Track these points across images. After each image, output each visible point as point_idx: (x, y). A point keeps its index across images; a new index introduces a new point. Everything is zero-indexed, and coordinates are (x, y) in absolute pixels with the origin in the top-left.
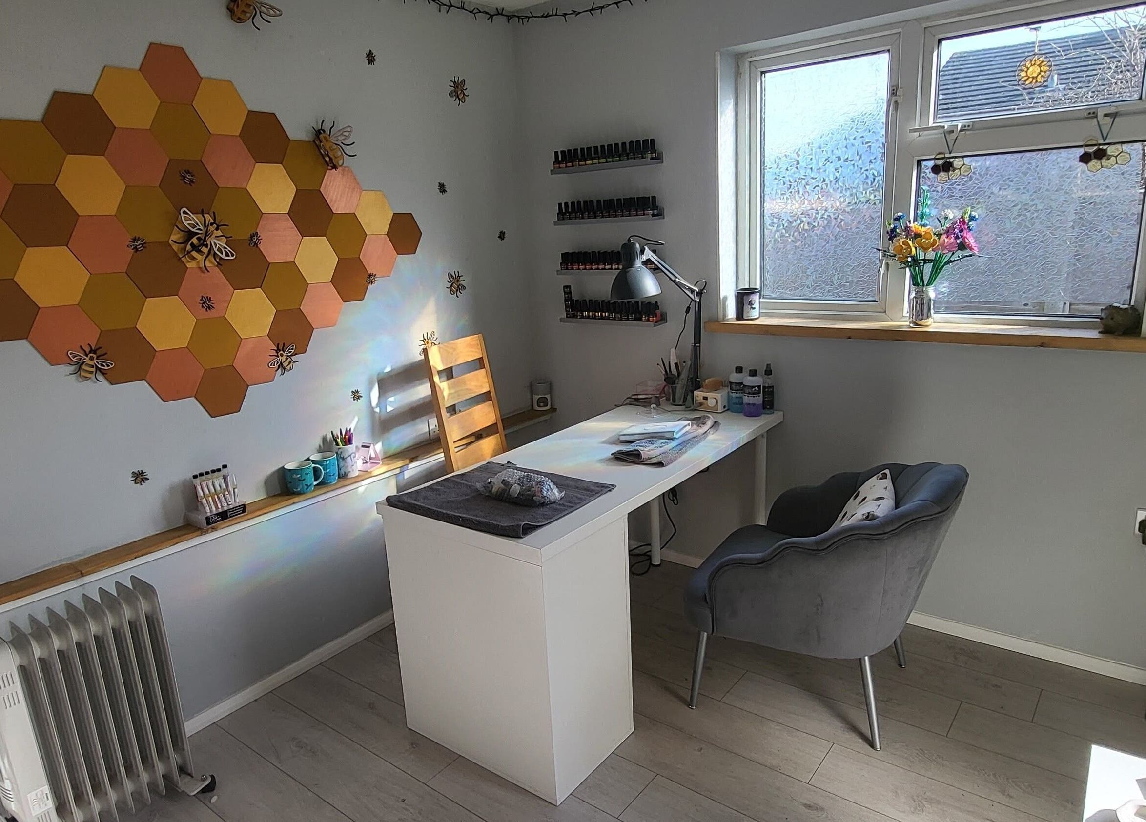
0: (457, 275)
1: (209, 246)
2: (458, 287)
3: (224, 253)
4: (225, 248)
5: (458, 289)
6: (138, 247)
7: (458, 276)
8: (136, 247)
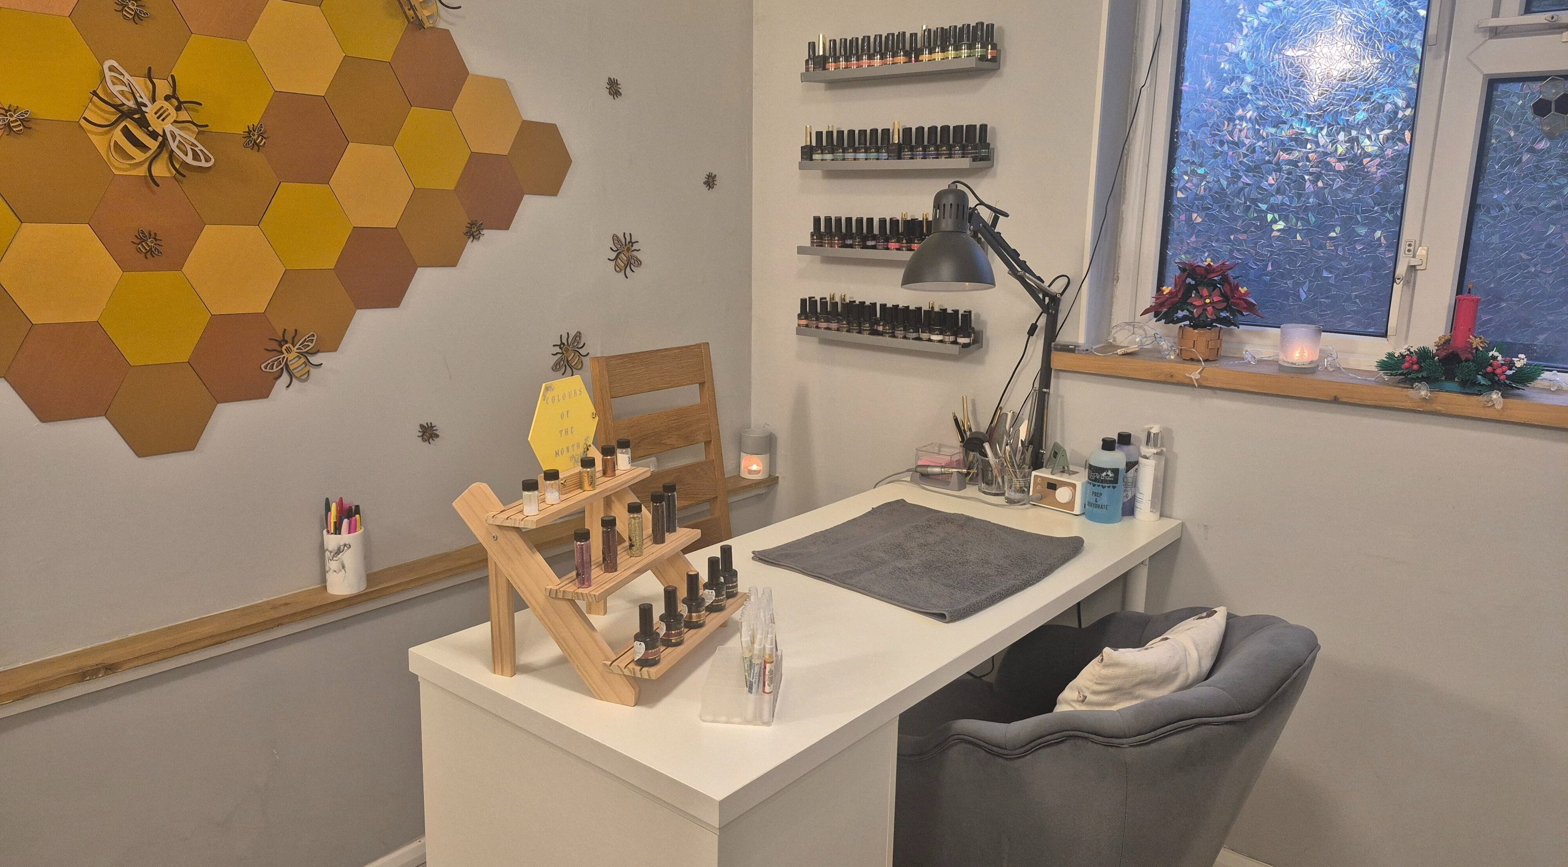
0: (628, 240)
1: (160, 139)
2: (628, 260)
3: (190, 153)
4: (193, 145)
5: (628, 264)
6: (12, 125)
7: (630, 242)
8: (9, 124)
